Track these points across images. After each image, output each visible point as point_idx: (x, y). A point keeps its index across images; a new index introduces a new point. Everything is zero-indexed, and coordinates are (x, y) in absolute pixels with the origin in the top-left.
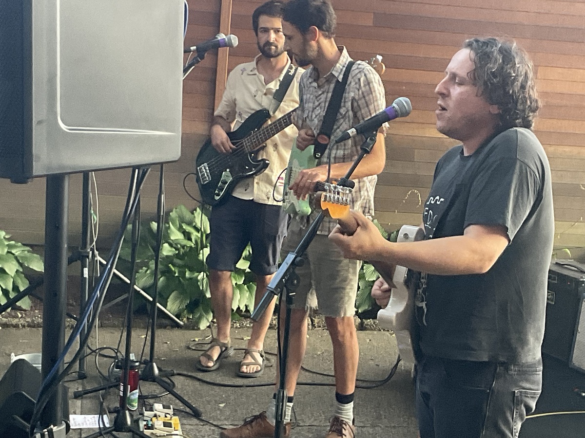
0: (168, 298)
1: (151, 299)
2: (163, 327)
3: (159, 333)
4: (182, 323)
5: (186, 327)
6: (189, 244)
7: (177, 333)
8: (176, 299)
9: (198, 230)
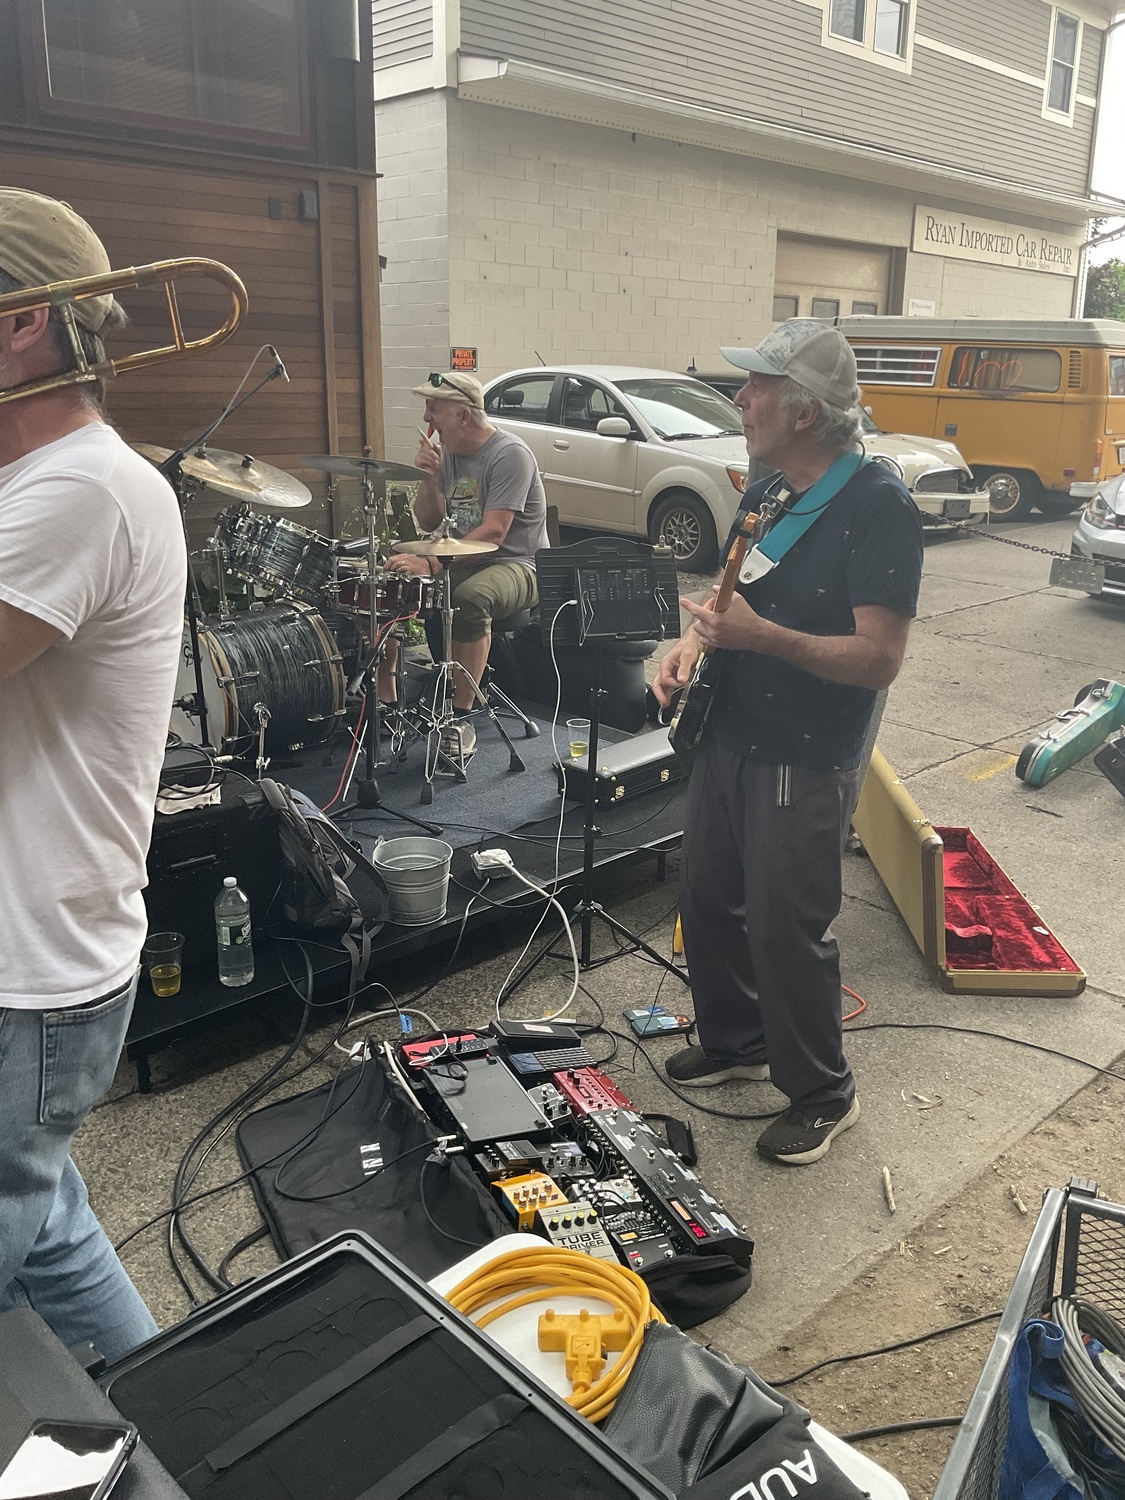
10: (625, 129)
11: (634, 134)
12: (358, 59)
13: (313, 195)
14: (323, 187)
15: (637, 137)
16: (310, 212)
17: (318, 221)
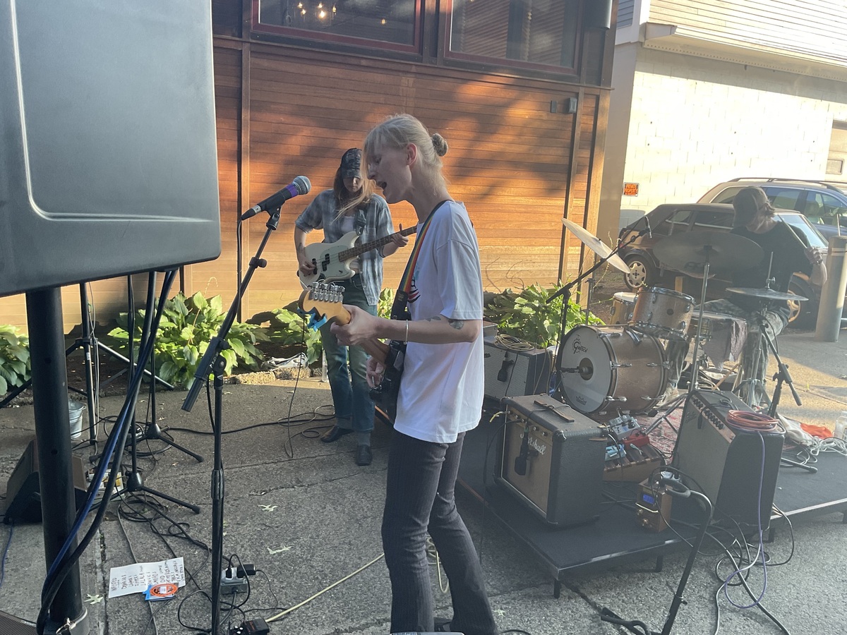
0: (160, 368)
1: (150, 374)
2: (159, 391)
3: (157, 396)
4: (173, 387)
5: (176, 389)
6: (172, 325)
7: (169, 394)
8: (166, 368)
9: (178, 313)
10: (741, 63)
11: (746, 66)
12: (609, 27)
13: (576, 100)
14: (581, 96)
15: (747, 67)
16: (571, 109)
17: (575, 115)
